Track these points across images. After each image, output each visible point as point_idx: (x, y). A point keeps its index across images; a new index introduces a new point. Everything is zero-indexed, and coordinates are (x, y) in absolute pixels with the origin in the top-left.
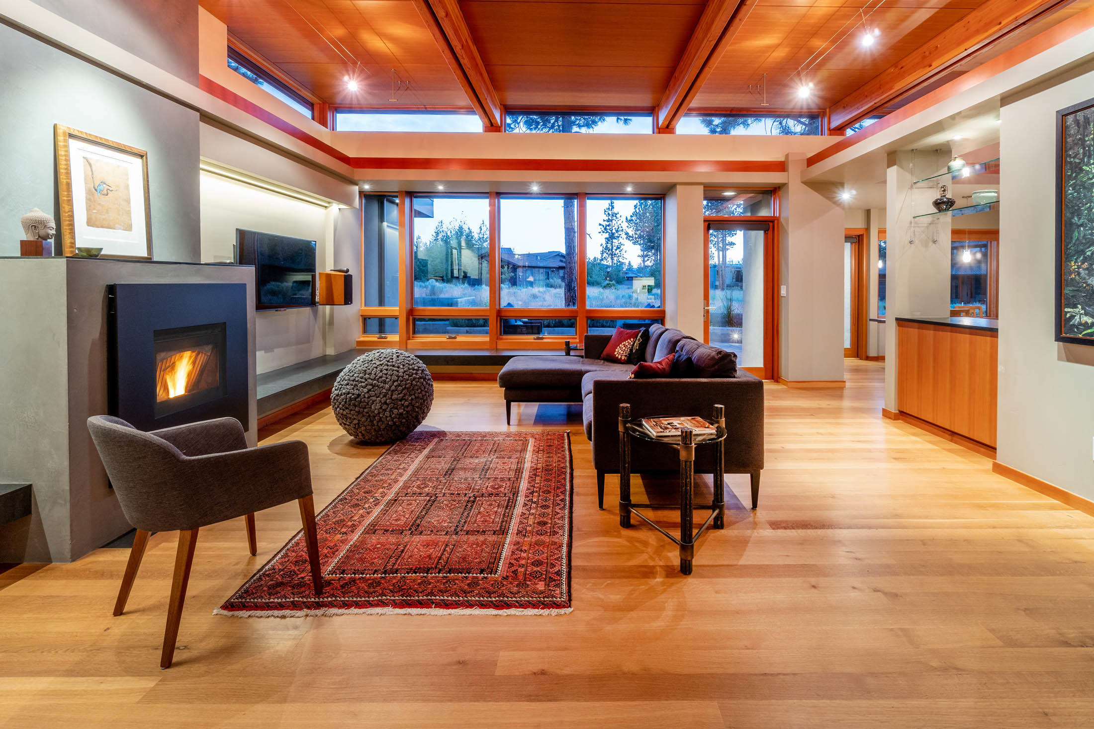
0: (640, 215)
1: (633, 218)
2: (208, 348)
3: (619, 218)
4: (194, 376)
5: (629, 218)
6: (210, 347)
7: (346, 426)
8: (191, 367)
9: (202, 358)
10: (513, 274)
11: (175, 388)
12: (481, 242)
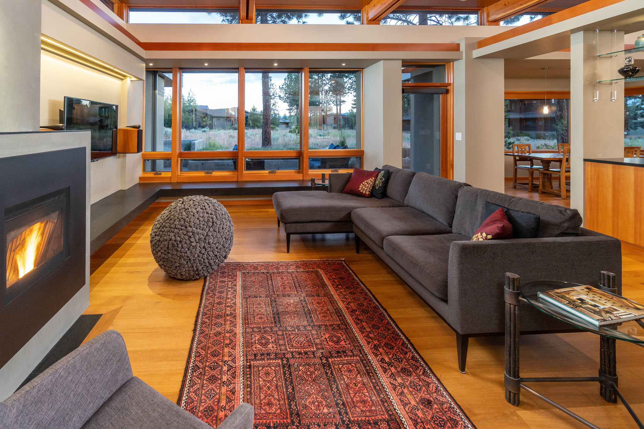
0: (288, 84)
1: (284, 87)
2: (55, 216)
3: (275, 86)
4: (42, 249)
5: (281, 87)
6: (57, 213)
7: (167, 268)
8: (40, 238)
9: (50, 226)
10: (211, 122)
11: (24, 267)
12: (189, 102)
